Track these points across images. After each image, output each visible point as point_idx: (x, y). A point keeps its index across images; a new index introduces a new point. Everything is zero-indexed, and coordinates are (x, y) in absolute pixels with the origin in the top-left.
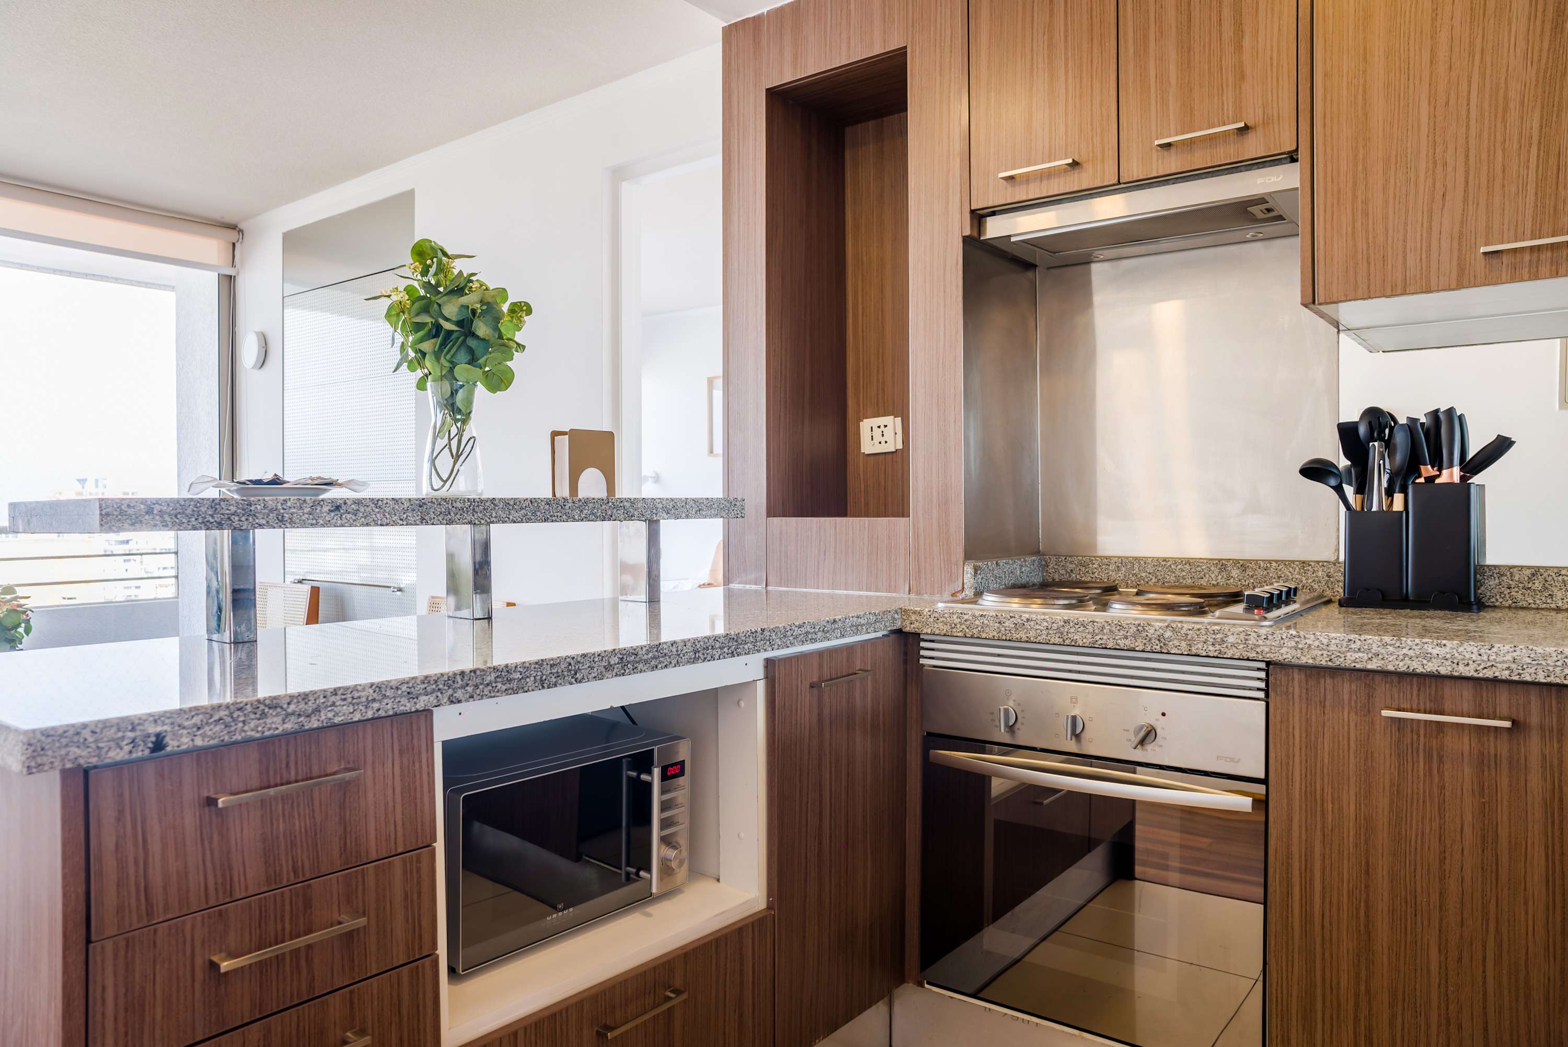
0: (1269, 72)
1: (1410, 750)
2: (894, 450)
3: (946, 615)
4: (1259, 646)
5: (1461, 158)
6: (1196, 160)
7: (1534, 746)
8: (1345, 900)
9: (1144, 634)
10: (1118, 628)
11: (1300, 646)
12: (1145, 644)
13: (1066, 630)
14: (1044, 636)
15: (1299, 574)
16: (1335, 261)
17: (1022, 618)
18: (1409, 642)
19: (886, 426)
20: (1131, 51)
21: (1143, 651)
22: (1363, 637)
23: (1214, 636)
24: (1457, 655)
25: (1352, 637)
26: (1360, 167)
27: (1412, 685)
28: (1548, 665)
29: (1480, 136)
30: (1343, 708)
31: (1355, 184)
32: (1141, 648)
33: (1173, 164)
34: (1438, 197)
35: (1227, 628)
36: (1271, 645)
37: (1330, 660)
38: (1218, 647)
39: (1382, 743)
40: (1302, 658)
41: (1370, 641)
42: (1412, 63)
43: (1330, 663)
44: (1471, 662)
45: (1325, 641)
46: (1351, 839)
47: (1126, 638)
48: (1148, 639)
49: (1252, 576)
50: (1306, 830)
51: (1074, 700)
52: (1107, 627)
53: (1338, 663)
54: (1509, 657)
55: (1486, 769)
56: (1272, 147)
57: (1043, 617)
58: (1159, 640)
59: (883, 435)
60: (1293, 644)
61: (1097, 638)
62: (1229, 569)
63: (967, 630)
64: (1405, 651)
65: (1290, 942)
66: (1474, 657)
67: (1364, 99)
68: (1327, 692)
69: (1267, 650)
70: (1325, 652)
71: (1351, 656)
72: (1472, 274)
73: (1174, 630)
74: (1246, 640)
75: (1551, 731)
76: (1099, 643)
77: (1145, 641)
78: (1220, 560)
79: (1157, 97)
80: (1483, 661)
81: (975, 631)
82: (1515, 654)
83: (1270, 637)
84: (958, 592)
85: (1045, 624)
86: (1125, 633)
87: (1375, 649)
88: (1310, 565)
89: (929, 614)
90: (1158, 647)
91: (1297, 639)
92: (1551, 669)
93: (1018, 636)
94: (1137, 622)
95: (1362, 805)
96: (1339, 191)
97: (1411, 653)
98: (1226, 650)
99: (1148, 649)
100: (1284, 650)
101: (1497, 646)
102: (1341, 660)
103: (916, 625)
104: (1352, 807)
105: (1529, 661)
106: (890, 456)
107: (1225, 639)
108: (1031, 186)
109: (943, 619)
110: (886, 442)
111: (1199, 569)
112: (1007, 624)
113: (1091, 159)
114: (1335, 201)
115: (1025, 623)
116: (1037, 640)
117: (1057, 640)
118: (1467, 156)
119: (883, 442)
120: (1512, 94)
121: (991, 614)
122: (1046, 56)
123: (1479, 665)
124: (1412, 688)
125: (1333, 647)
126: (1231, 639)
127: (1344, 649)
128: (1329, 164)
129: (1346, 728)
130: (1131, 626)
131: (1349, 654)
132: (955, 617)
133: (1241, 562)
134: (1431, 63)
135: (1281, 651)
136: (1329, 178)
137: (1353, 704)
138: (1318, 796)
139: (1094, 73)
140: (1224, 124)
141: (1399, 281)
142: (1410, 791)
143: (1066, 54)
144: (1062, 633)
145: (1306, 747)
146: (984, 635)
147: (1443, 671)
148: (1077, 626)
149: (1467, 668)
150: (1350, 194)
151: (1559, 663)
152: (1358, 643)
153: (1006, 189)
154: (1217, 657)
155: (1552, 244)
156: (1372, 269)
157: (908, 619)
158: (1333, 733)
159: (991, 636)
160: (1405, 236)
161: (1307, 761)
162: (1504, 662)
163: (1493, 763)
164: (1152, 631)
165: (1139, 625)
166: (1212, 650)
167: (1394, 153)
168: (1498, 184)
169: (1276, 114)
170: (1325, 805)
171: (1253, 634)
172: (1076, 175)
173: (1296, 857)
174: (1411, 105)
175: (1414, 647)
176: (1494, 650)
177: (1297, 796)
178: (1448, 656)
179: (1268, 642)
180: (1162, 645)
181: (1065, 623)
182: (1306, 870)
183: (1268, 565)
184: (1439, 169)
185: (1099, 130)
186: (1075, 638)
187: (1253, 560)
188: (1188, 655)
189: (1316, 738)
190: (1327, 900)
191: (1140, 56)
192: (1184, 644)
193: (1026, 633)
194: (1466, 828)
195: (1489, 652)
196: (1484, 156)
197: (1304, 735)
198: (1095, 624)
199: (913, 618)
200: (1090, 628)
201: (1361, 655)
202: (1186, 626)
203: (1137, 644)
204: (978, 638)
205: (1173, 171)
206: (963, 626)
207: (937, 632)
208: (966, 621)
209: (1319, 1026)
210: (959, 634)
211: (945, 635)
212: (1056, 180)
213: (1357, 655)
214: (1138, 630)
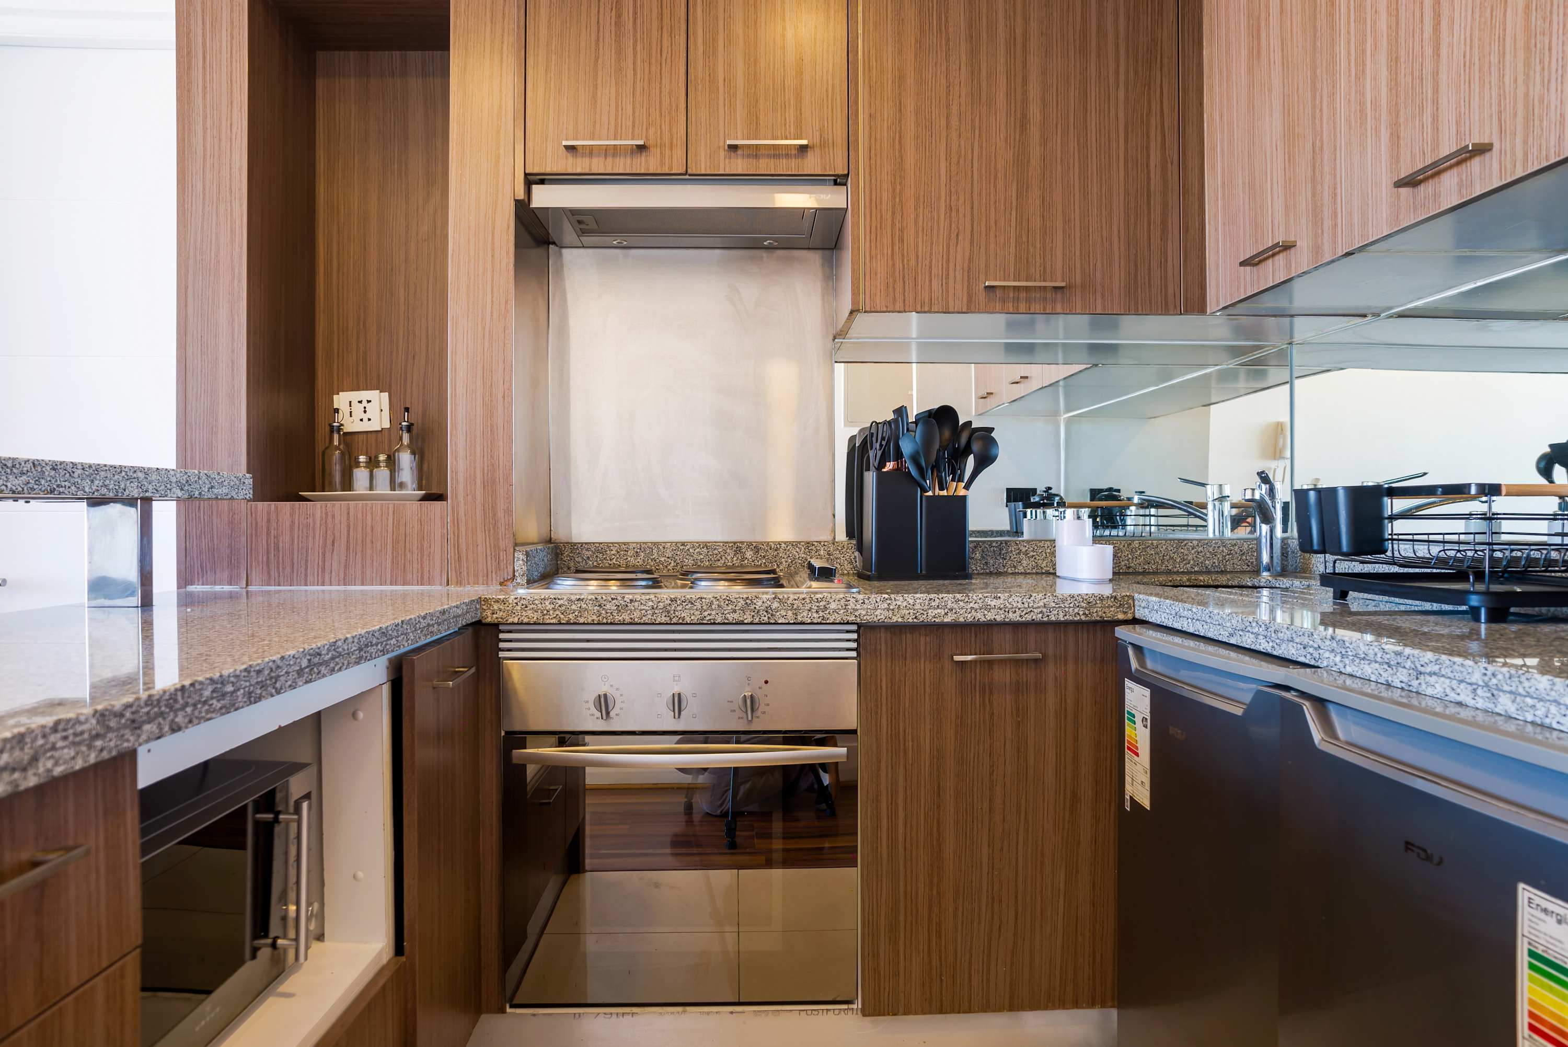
0: (825, 101)
1: (969, 687)
2: (380, 429)
3: (536, 602)
4: (857, 610)
5: (968, 208)
6: (760, 166)
7: (1051, 670)
8: (922, 822)
9: (752, 607)
10: (727, 602)
11: (891, 607)
12: (753, 616)
13: (673, 608)
14: (650, 617)
15: (804, 553)
16: (879, 276)
17: (625, 599)
18: (974, 597)
19: (369, 401)
20: (701, 50)
21: (751, 623)
22: (941, 596)
23: (817, 604)
24: (1008, 605)
25: (932, 596)
26: (897, 200)
27: (971, 633)
28: (1065, 607)
29: (980, 194)
30: (920, 658)
31: (893, 213)
32: (749, 620)
33: (739, 165)
34: (953, 236)
35: (829, 596)
36: (867, 608)
37: (916, 618)
38: (821, 614)
39: (950, 683)
40: (893, 617)
41: (946, 599)
42: (934, 123)
43: (915, 620)
44: (1017, 610)
45: (911, 602)
46: (927, 769)
47: (735, 611)
48: (756, 611)
49: (764, 557)
50: (892, 768)
51: (677, 679)
52: (715, 603)
53: (921, 619)
54: (1041, 604)
55: (1020, 694)
56: (828, 168)
57: (648, 597)
58: (767, 612)
59: (365, 412)
60: (886, 606)
61: (706, 613)
62: (744, 551)
63: (562, 616)
64: (972, 605)
65: (879, 869)
66: (1020, 605)
67: (900, 143)
68: (908, 646)
69: (864, 613)
70: (912, 611)
71: (932, 613)
72: (977, 301)
73: (780, 601)
74: (846, 605)
75: (1060, 658)
76: (707, 618)
77: (753, 614)
78: (735, 543)
79: (725, 100)
80: (1025, 608)
81: (570, 616)
82: (1045, 600)
83: (866, 601)
84: (508, 580)
85: (651, 603)
86: (733, 607)
87: (950, 605)
88: (813, 545)
89: (515, 601)
90: (766, 619)
91: (888, 602)
92: (1067, 609)
93: (620, 618)
94: (745, 596)
95: (935, 739)
96: (881, 217)
97: (976, 606)
98: (829, 616)
99: (757, 621)
100: (878, 612)
101: (1034, 595)
102: (924, 616)
103: (500, 614)
104: (928, 741)
105: (1054, 605)
106: (374, 435)
107: (827, 606)
108: (595, 160)
109: (533, 606)
110: (369, 420)
111: (716, 552)
112: (608, 606)
113: (659, 145)
114: (879, 226)
115: (629, 605)
116: (642, 621)
117: (664, 620)
118: (972, 208)
119: (365, 420)
120: (999, 167)
121: (590, 597)
122: (613, 32)
123: (1023, 611)
124: (971, 636)
125: (917, 606)
126: (833, 606)
127: (926, 607)
128: (874, 193)
129: (922, 675)
130: (739, 600)
131: (930, 611)
132: (547, 603)
133: (754, 544)
134: (947, 127)
135: (876, 613)
136: (874, 204)
137: (928, 654)
138: (901, 737)
139: (664, 62)
140: (786, 139)
141: (927, 301)
142: (969, 721)
143: (635, 36)
144: (668, 612)
145: (892, 696)
146: (582, 620)
147: (999, 618)
148: (684, 604)
149: (1015, 615)
150: (890, 221)
151: (1071, 605)
152: (937, 601)
153: (566, 158)
154: (821, 623)
155: (1026, 287)
156: (907, 288)
157: (489, 609)
158: (912, 681)
159: (589, 621)
160: (931, 262)
161: (892, 708)
162: (1039, 607)
163: (1025, 689)
164: (760, 603)
165: (747, 598)
166: (816, 617)
167: (922, 193)
168: (992, 234)
169: (831, 141)
170: (907, 744)
171: (852, 600)
172: (643, 158)
173: (884, 792)
174: (934, 157)
175: (978, 601)
176: (1032, 598)
177: (885, 740)
178: (1002, 606)
179: (865, 606)
180: (769, 615)
181: (672, 601)
182: (892, 803)
183: (778, 546)
184: (954, 214)
185: (667, 119)
186: (682, 616)
187: (765, 542)
188: (794, 624)
189: (899, 687)
190: (909, 825)
191: (709, 57)
192: (790, 613)
193: (630, 614)
194: (1007, 743)
195: (1029, 600)
196: (983, 210)
197: (889, 685)
198: (703, 600)
199: (496, 607)
200: (698, 605)
201: (939, 611)
202: (792, 597)
203: (745, 617)
204: (575, 624)
205: (740, 172)
206: (558, 612)
207: (526, 620)
208: (560, 606)
209: (902, 935)
210: (552, 621)
211: (535, 624)
212: (622, 160)
213: (936, 612)
214: (746, 603)
